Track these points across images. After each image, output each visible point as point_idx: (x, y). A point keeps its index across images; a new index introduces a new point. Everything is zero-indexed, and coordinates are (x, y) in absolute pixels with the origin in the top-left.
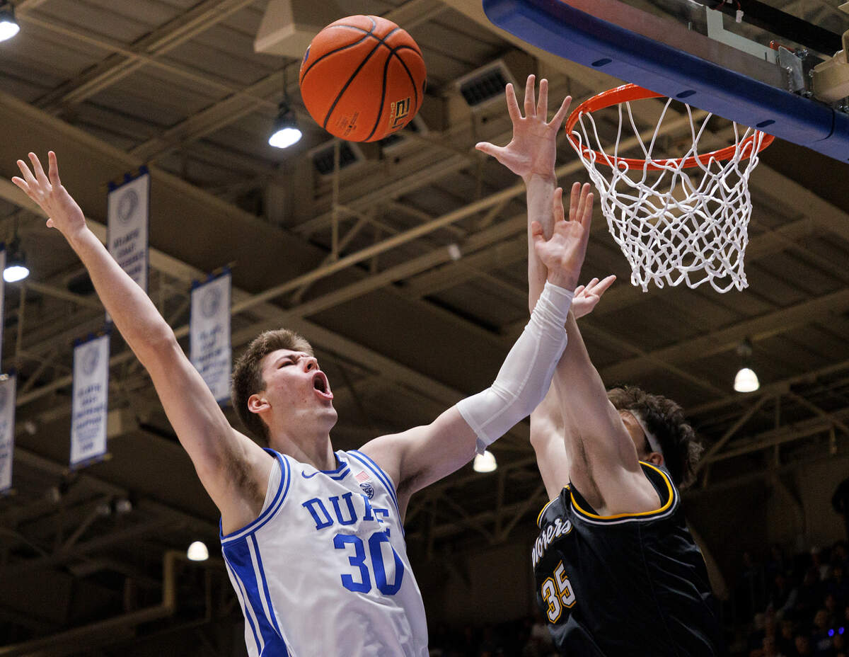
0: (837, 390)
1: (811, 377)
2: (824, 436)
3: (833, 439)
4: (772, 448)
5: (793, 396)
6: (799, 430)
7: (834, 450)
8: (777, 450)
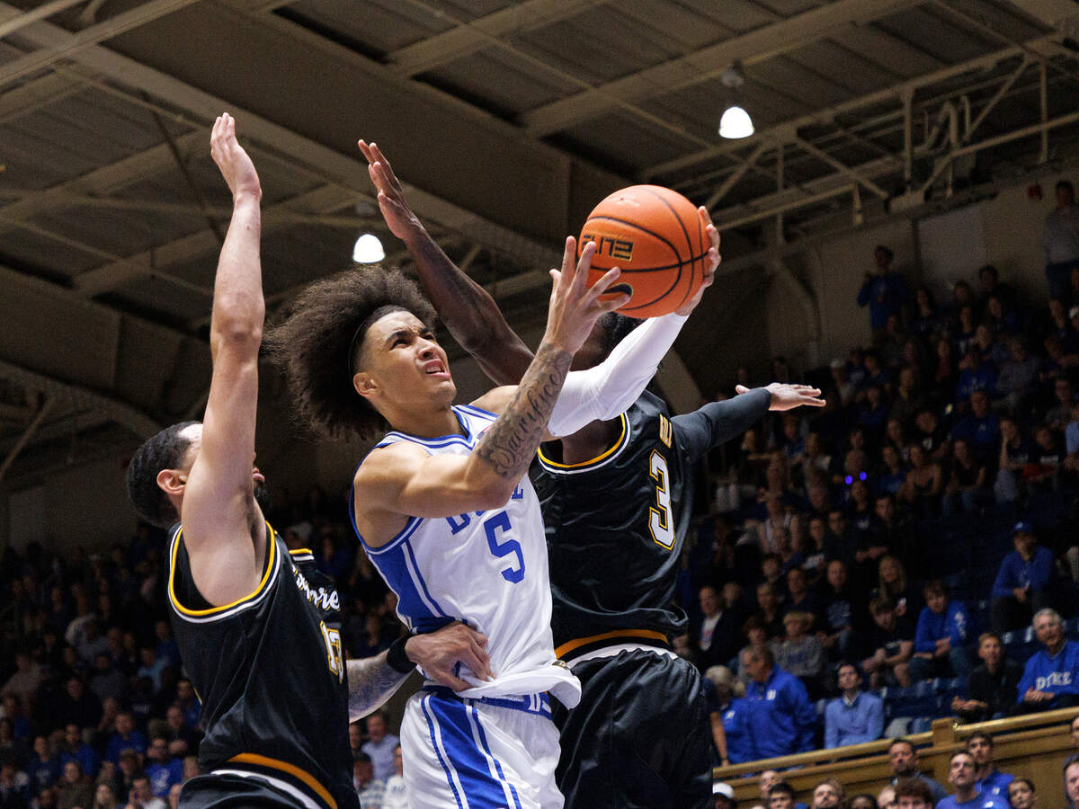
0: (862, 134)
1: (827, 116)
2: (846, 199)
3: (857, 204)
4: (773, 218)
5: (802, 144)
6: (810, 192)
7: (858, 219)
8: (780, 221)
